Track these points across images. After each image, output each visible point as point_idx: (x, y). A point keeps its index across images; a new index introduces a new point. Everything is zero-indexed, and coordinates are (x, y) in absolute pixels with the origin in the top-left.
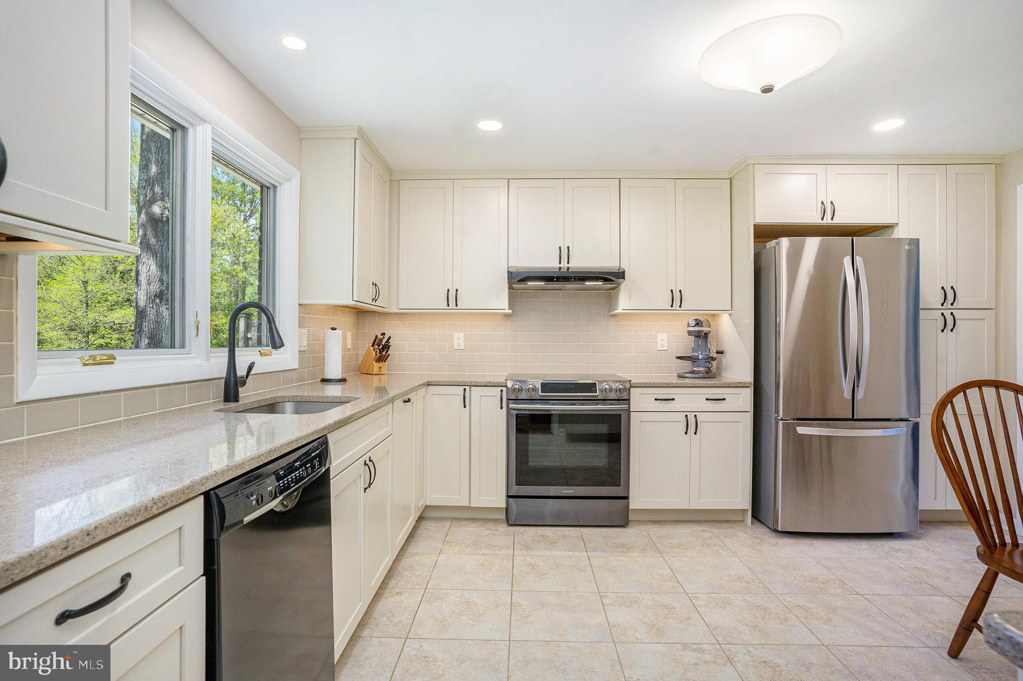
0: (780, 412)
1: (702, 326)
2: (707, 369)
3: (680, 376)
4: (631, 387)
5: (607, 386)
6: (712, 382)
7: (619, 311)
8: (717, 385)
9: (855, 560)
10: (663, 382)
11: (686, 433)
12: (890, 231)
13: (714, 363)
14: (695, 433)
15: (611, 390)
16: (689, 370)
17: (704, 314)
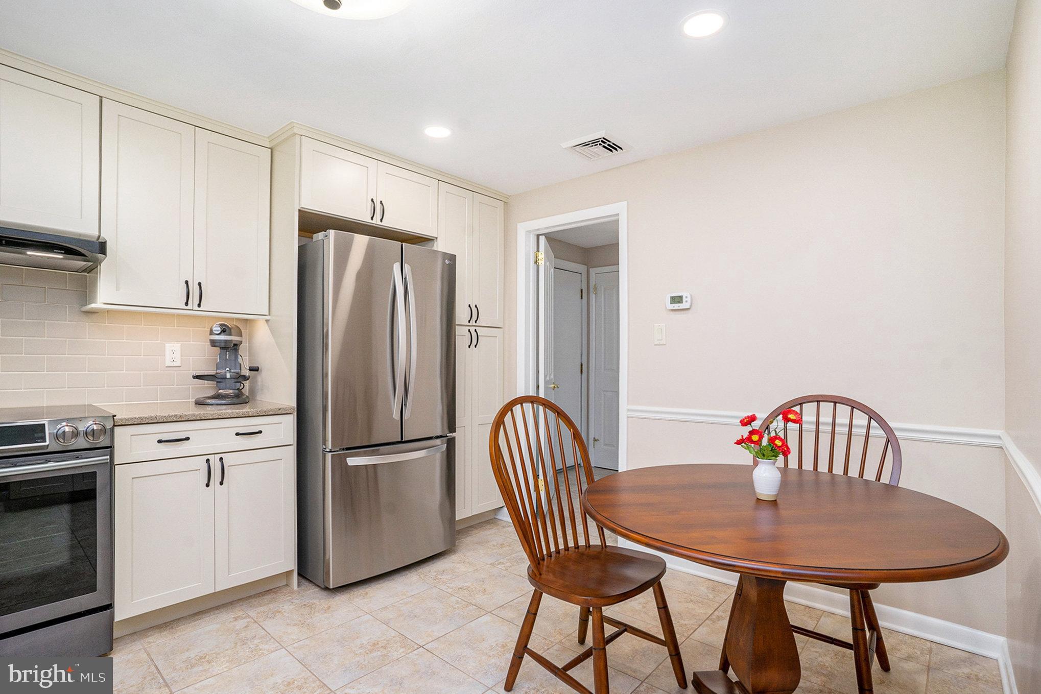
0: (328, 441)
1: (230, 335)
2: (237, 391)
3: (199, 403)
4: (114, 426)
5: (67, 429)
6: (244, 411)
7: (97, 305)
8: (250, 414)
9: (410, 599)
10: (171, 414)
11: (208, 485)
12: (431, 243)
13: (247, 383)
14: (221, 483)
15: (75, 434)
16: (211, 393)
17: (232, 319)
